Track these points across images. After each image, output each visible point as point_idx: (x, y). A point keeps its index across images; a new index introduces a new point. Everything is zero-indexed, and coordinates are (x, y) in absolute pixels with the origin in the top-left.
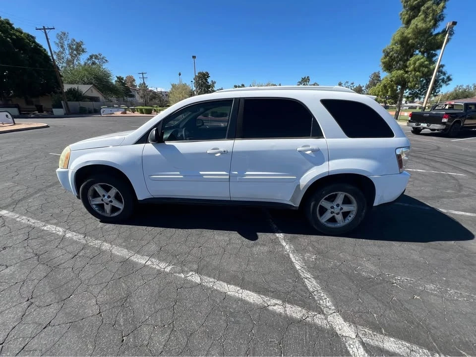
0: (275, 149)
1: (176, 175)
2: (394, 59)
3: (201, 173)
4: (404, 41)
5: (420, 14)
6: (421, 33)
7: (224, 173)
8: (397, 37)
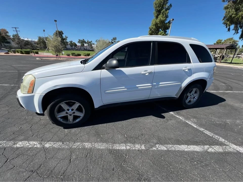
0: (174, 69)
1: (123, 88)
2: (153, 32)
3: (137, 86)
4: (156, 25)
5: (161, 14)
6: (162, 22)
7: (149, 84)
8: (154, 23)
